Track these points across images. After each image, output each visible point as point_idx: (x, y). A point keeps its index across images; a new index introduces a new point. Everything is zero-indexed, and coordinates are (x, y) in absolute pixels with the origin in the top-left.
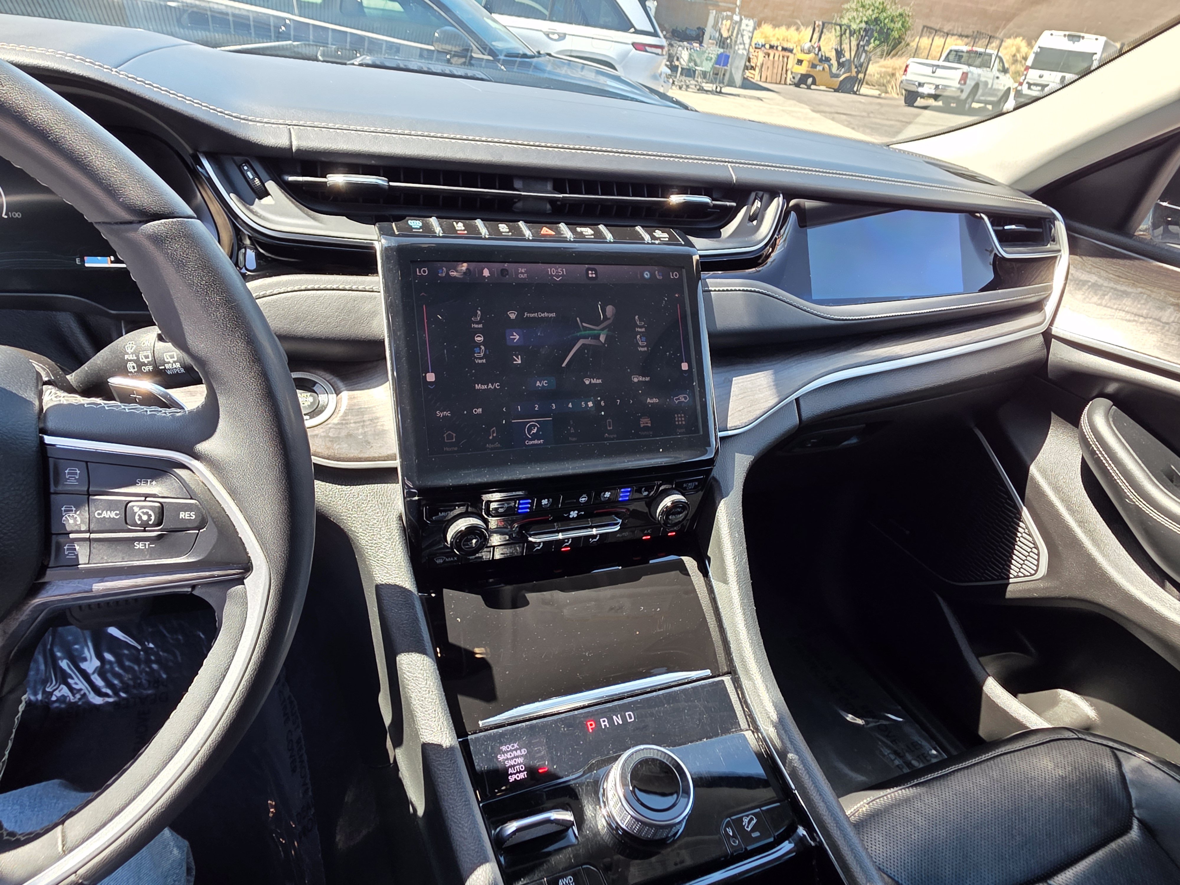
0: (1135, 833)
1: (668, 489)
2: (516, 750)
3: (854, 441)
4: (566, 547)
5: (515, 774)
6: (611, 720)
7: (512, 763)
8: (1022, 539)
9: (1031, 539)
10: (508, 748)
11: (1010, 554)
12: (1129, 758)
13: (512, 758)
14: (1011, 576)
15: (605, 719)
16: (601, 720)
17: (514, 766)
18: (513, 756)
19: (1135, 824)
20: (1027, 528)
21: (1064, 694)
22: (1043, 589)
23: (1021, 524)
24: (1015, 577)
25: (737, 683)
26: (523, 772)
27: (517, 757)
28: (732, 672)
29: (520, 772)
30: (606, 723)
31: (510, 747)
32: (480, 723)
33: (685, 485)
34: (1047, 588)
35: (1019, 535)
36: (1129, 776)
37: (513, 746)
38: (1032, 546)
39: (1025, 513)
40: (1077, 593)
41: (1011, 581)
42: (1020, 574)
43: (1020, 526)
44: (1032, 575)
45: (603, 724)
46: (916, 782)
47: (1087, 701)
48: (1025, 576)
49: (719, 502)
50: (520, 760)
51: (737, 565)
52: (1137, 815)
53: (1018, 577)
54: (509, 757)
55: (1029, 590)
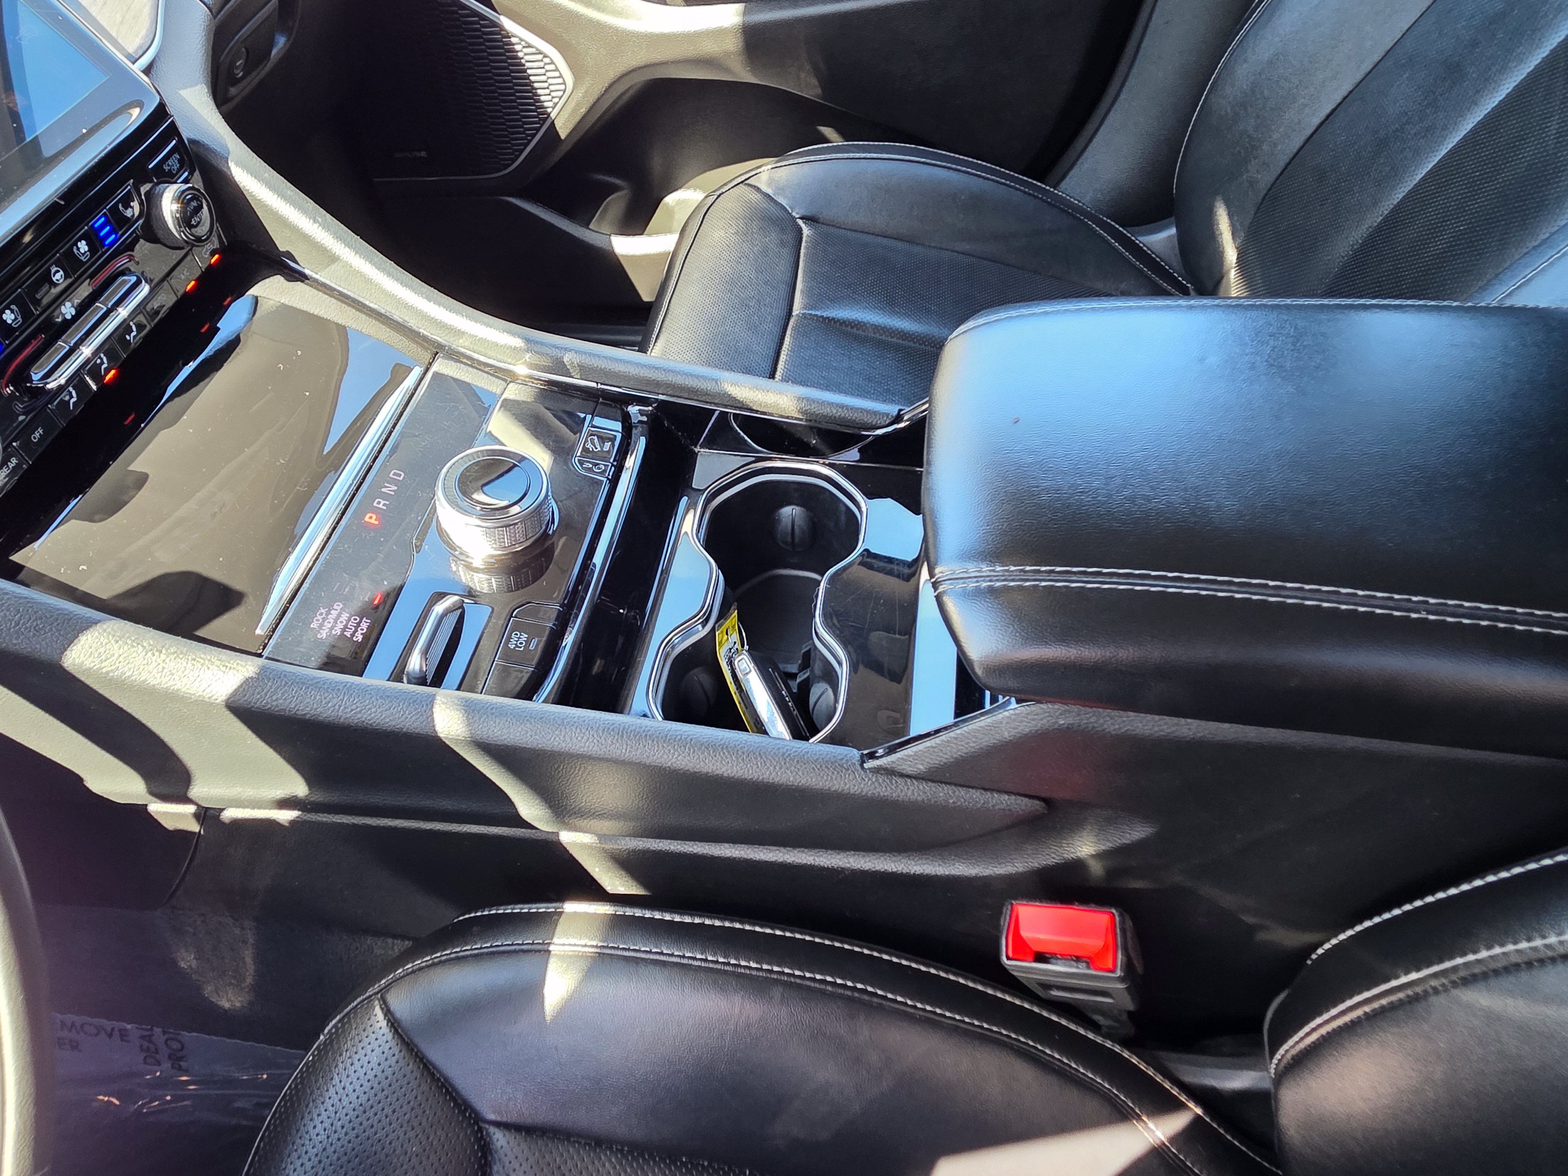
0: (806, 231)
1: (151, 189)
2: (328, 613)
3: (281, 42)
4: (107, 371)
5: (356, 631)
6: (385, 496)
7: (340, 626)
8: (527, 58)
9: (533, 50)
10: (318, 620)
11: (530, 85)
12: (759, 178)
13: (336, 622)
14: (549, 110)
15: (377, 501)
16: (375, 504)
17: (346, 627)
18: (332, 621)
19: (800, 222)
20: (521, 40)
21: (670, 199)
22: (584, 97)
23: (513, 40)
24: (554, 108)
25: (454, 356)
26: (360, 622)
27: (339, 616)
28: (437, 350)
29: (359, 624)
30: (383, 502)
31: (319, 618)
32: (258, 631)
33: (166, 168)
34: (586, 92)
35: (520, 54)
36: (769, 191)
37: (321, 614)
38: (540, 57)
39: (508, 24)
40: (612, 74)
41: (553, 115)
42: (556, 100)
43: (513, 45)
44: (564, 91)
45: (381, 506)
46: (654, 337)
47: (689, 188)
48: (560, 98)
49: (229, 168)
50: (345, 616)
51: (325, 226)
52: (797, 216)
53: (556, 104)
54: (330, 626)
55: (574, 111)
